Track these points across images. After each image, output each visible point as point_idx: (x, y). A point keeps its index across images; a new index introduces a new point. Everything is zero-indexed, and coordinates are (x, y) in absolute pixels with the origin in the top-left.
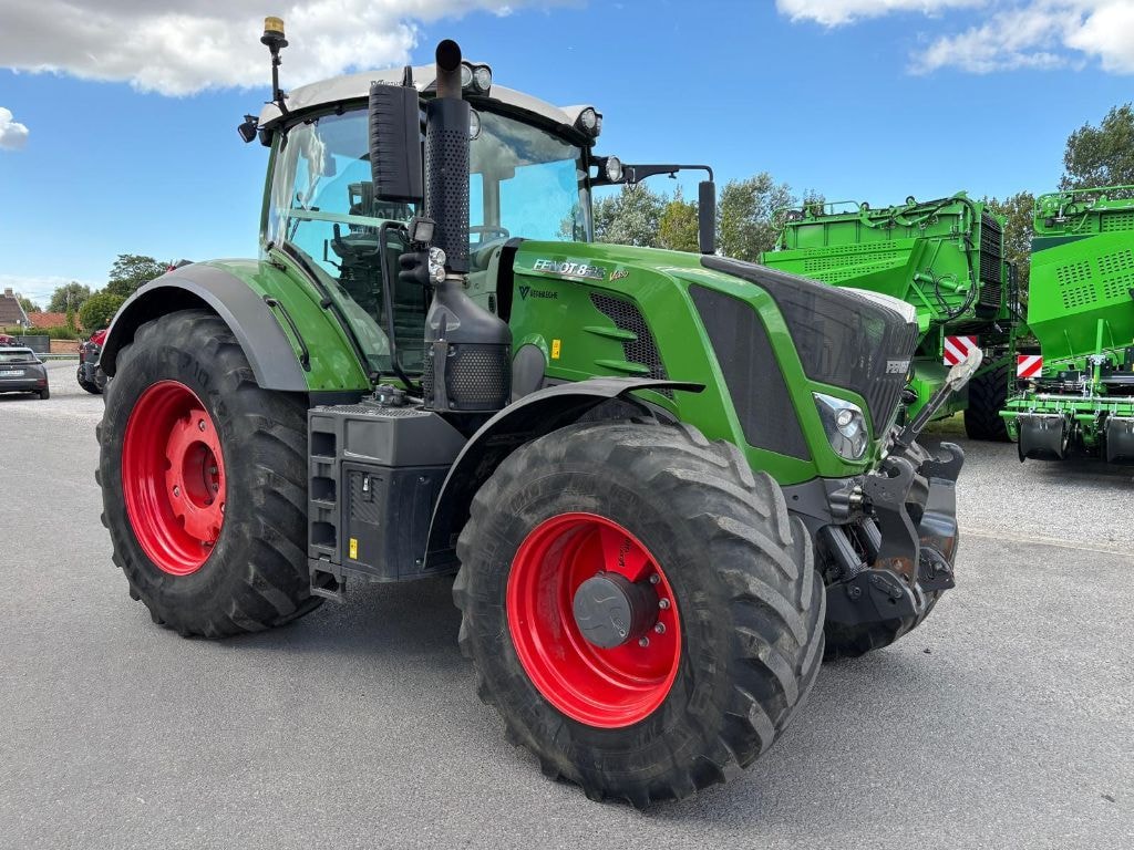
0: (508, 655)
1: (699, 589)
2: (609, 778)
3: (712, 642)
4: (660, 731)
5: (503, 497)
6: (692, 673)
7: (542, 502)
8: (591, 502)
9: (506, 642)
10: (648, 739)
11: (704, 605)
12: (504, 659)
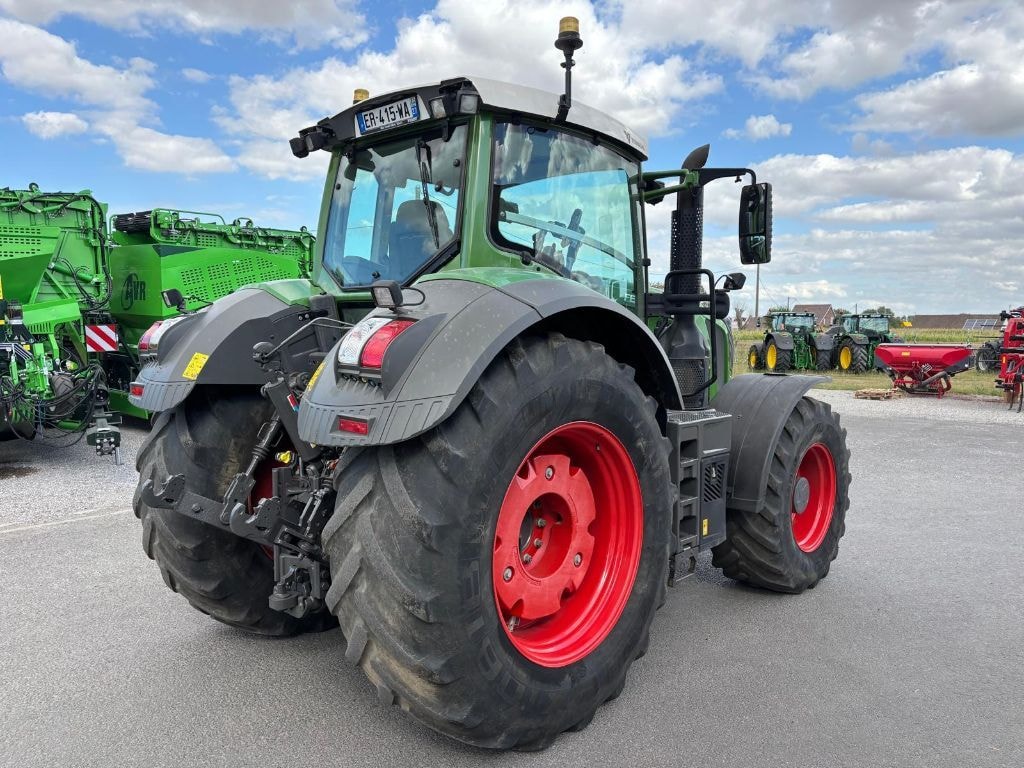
5: (796, 447)
7: (807, 443)
8: (820, 437)
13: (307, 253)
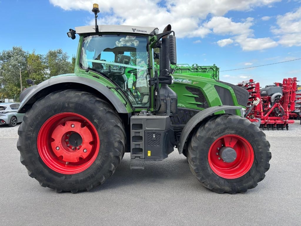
0: (209, 169)
1: (260, 145)
2: (239, 188)
3: (262, 155)
4: (250, 175)
5: (208, 134)
6: (257, 162)
7: (220, 133)
8: (233, 132)
9: (208, 166)
10: (247, 177)
11: (261, 148)
12: (208, 170)
13: (215, 72)
